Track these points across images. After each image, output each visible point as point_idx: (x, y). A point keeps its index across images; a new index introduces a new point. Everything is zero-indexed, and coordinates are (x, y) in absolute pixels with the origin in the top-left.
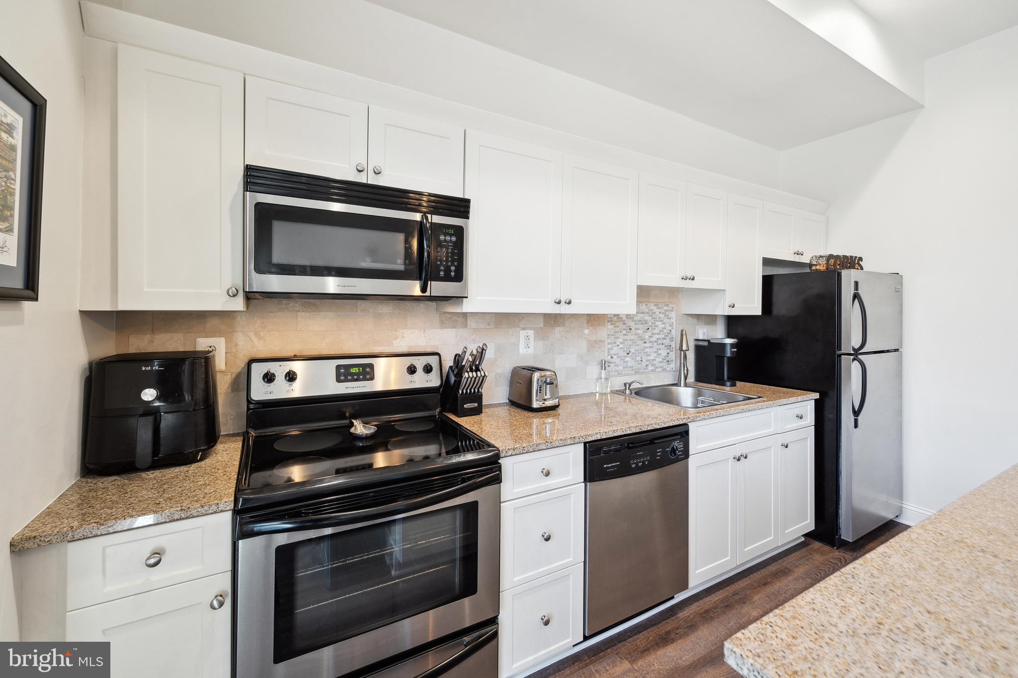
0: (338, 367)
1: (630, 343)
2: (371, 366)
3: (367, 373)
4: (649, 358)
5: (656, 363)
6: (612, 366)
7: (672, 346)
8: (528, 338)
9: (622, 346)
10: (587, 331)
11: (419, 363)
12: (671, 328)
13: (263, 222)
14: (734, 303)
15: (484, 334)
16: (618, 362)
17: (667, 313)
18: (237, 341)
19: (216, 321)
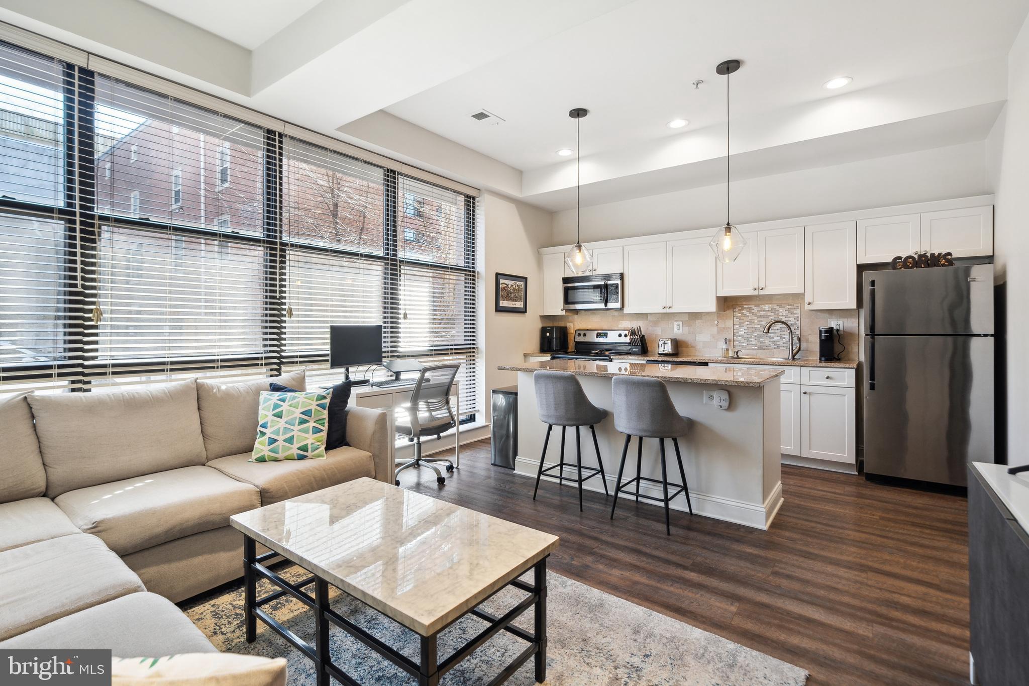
0: (597, 333)
1: (753, 329)
2: (607, 333)
3: (606, 335)
4: (772, 340)
5: (780, 343)
6: (737, 342)
7: (797, 333)
8: (678, 325)
9: (746, 331)
10: (716, 322)
11: (623, 333)
12: (795, 320)
13: (567, 291)
14: (811, 301)
15: (656, 323)
16: (743, 340)
17: (791, 310)
18: (575, 324)
19: (570, 318)
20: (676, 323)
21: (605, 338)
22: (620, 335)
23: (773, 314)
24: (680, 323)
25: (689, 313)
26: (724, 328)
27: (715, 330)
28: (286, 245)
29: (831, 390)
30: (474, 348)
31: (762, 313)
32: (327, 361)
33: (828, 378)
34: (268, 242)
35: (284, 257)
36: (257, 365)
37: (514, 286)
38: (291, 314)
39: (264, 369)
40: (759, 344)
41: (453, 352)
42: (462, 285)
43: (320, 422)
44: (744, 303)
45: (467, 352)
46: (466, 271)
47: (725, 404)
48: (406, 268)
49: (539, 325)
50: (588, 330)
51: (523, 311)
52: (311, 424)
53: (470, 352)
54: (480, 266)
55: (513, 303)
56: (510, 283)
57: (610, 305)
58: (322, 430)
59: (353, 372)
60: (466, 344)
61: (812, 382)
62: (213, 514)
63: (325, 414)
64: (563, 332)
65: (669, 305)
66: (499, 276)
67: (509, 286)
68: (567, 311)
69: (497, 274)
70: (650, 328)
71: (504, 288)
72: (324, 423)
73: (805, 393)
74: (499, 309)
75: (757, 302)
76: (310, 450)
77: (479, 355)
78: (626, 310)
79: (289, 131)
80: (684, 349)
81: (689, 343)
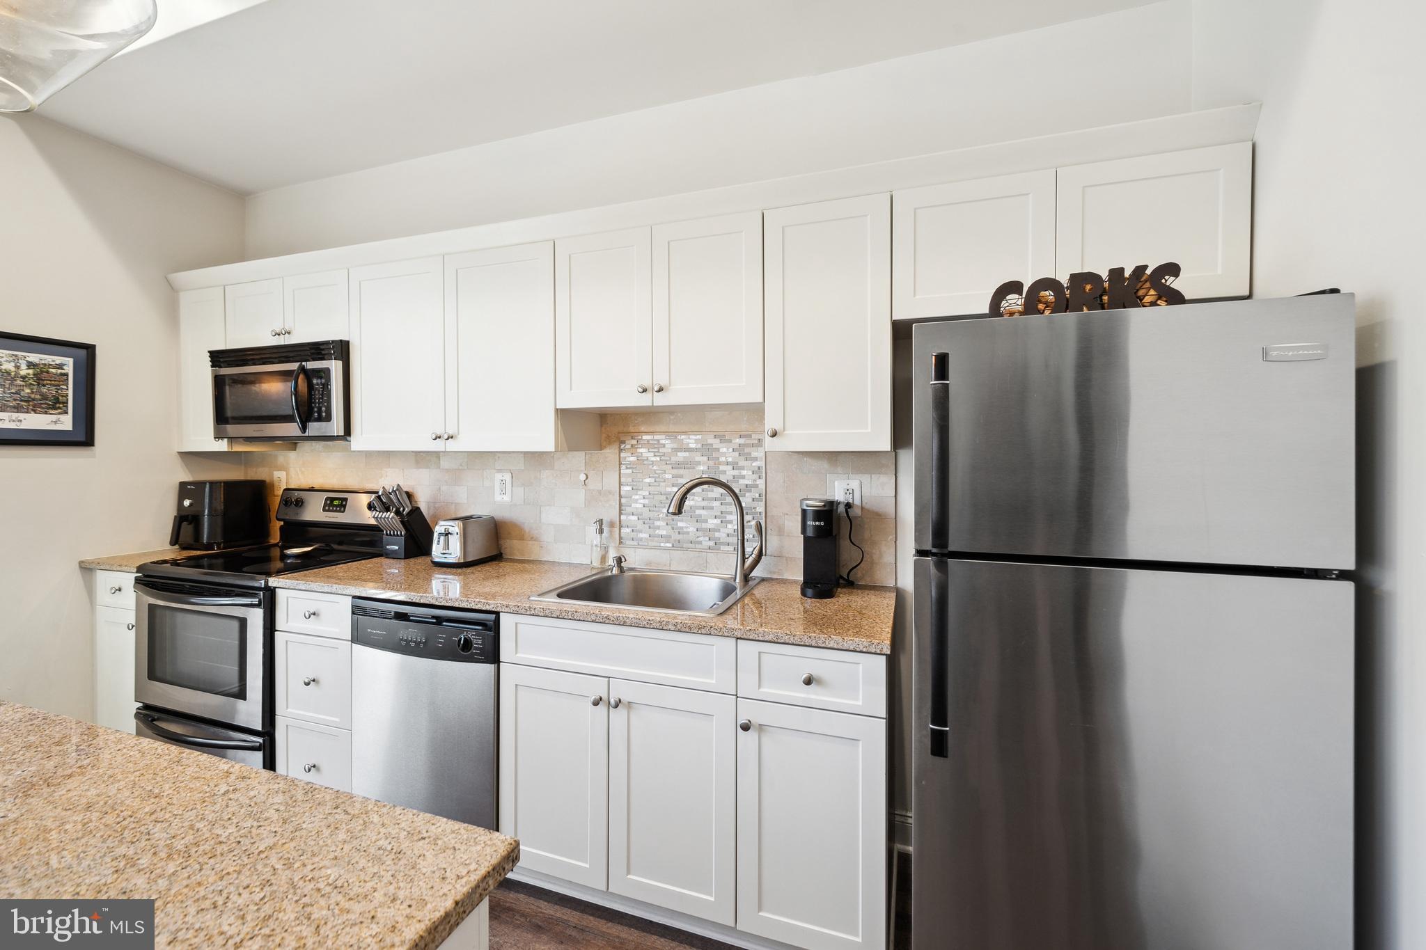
0: (324, 499)
2: (343, 501)
3: (342, 505)
4: (704, 525)
5: (721, 535)
6: (628, 530)
7: (759, 510)
8: (503, 482)
9: (646, 502)
10: (583, 477)
12: (755, 476)
13: (221, 388)
14: (778, 427)
16: (640, 526)
17: (747, 450)
18: (292, 472)
19: (282, 460)
20: (499, 476)
21: (340, 511)
22: (373, 506)
23: (705, 458)
24: (507, 477)
25: (526, 453)
26: (600, 492)
27: (580, 496)
29: (818, 721)
31: (682, 455)
33: (808, 682)
40: (675, 536)
44: (643, 429)
50: (312, 490)
51: (77, 440)
57: (314, 428)
61: (768, 691)
65: (449, 432)
68: (232, 439)
70: (444, 488)
73: (746, 728)
75: (672, 428)
78: (358, 442)
80: (516, 543)
81: (526, 528)
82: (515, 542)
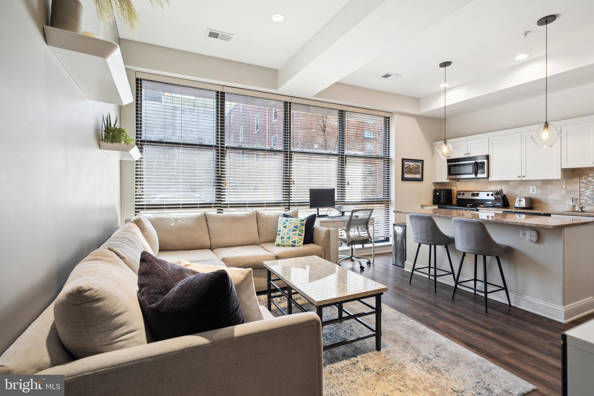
0: (472, 193)
2: (479, 194)
6: (583, 201)
8: (533, 188)
10: (564, 187)
11: (490, 193)
13: (449, 167)
15: (516, 187)
16: (588, 199)
18: (458, 187)
19: (454, 184)
20: (531, 187)
21: (477, 196)
22: (488, 195)
24: (535, 187)
25: (542, 180)
26: (571, 191)
27: (563, 191)
28: (292, 152)
30: (389, 201)
32: (308, 205)
34: (285, 151)
35: (291, 157)
36: (280, 206)
37: (414, 166)
38: (294, 183)
39: (283, 208)
41: (376, 202)
42: (382, 166)
43: (301, 231)
45: (384, 203)
46: (384, 158)
47: (535, 239)
48: (349, 159)
49: (433, 188)
50: (466, 191)
51: (421, 180)
52: (298, 232)
53: (386, 203)
54: (392, 155)
55: (414, 175)
56: (411, 164)
57: (479, 176)
58: (302, 235)
59: (321, 211)
60: (384, 199)
62: (259, 262)
63: (304, 228)
64: (449, 193)
65: (523, 175)
66: (404, 160)
67: (411, 166)
68: (450, 179)
69: (403, 160)
70: (509, 190)
71: (407, 167)
72: (303, 232)
74: (404, 179)
76: (296, 243)
77: (391, 205)
78: (491, 179)
79: (294, 100)
81: (542, 201)
82: (537, 204)
